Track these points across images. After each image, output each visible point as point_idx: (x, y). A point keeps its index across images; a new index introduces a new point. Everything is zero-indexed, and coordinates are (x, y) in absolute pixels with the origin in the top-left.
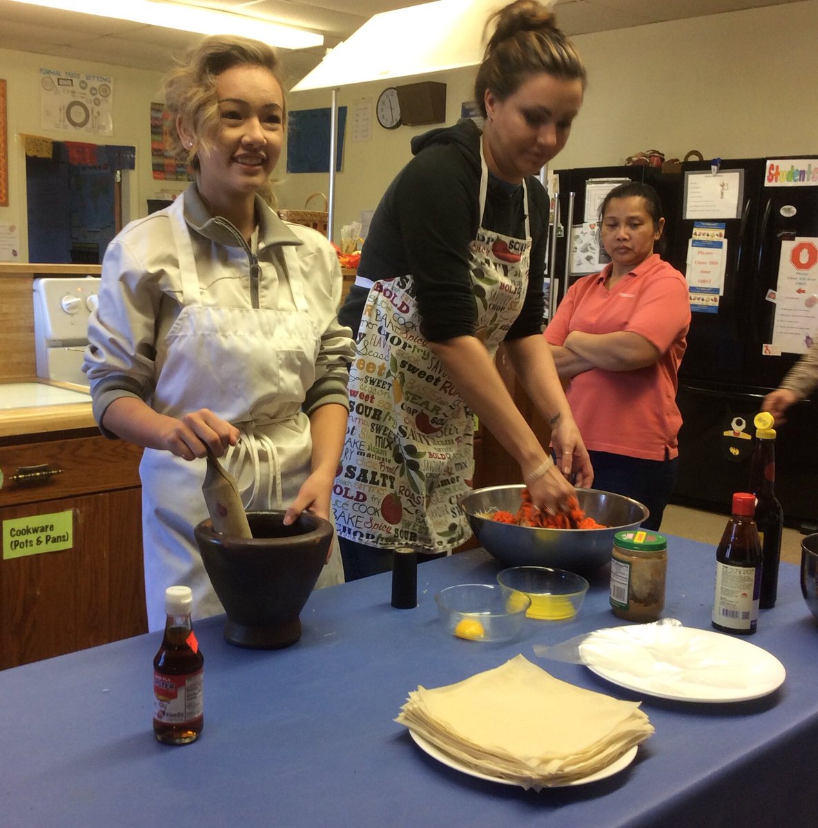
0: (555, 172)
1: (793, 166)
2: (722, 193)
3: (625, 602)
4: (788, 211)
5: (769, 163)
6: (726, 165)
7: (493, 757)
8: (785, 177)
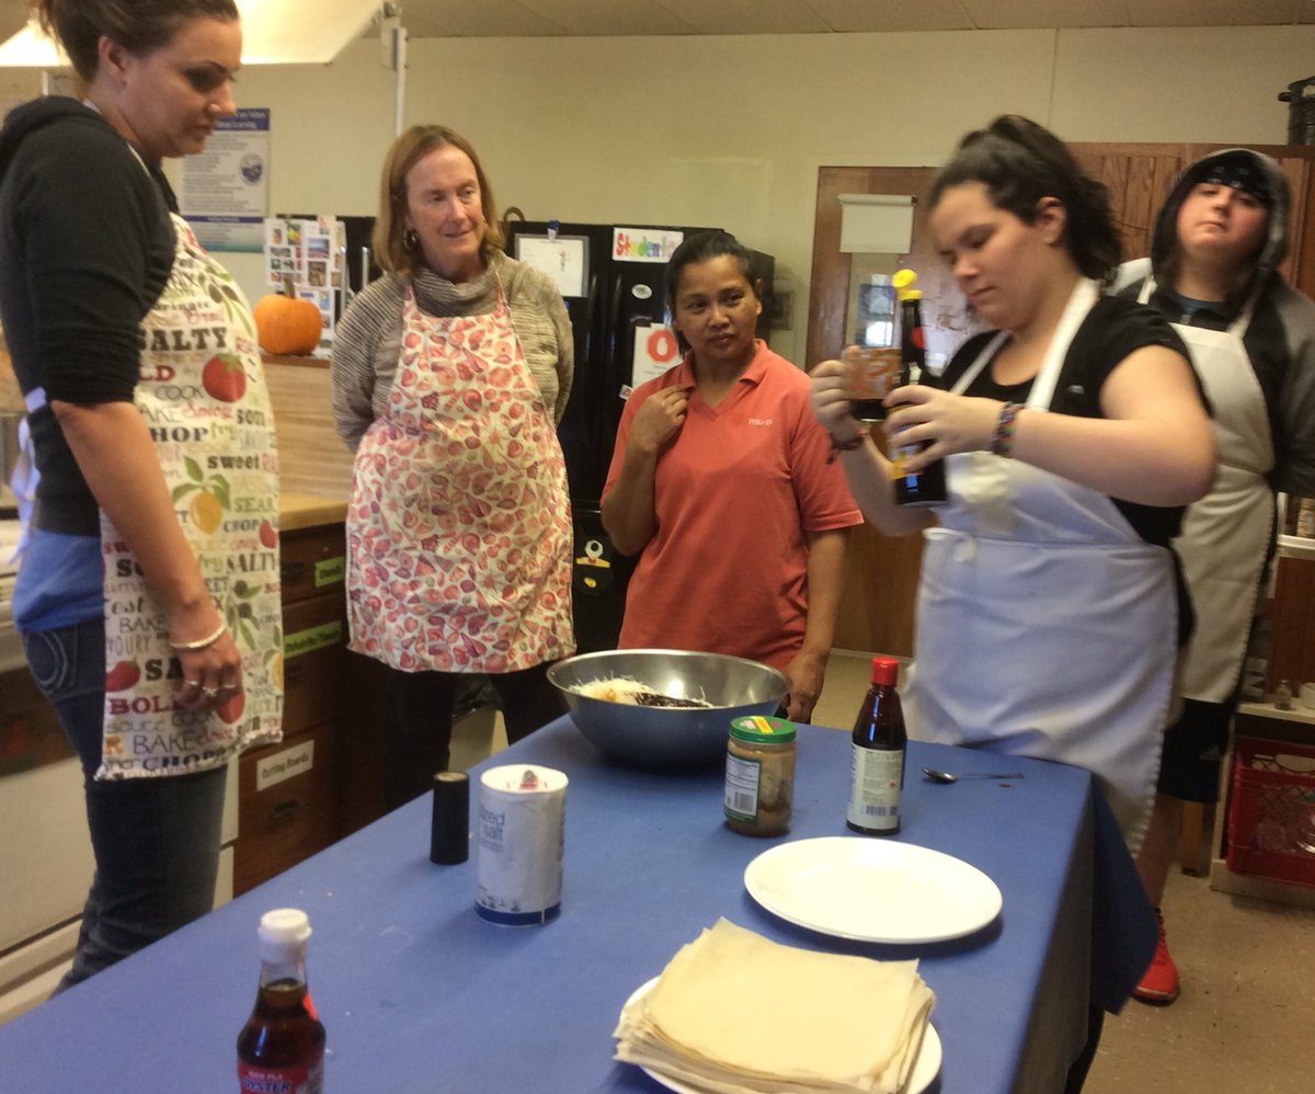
0: (339, 219)
1: (645, 238)
2: (563, 264)
3: (753, 813)
4: (642, 292)
5: (617, 231)
6: (567, 230)
7: (793, 1085)
8: (637, 250)
